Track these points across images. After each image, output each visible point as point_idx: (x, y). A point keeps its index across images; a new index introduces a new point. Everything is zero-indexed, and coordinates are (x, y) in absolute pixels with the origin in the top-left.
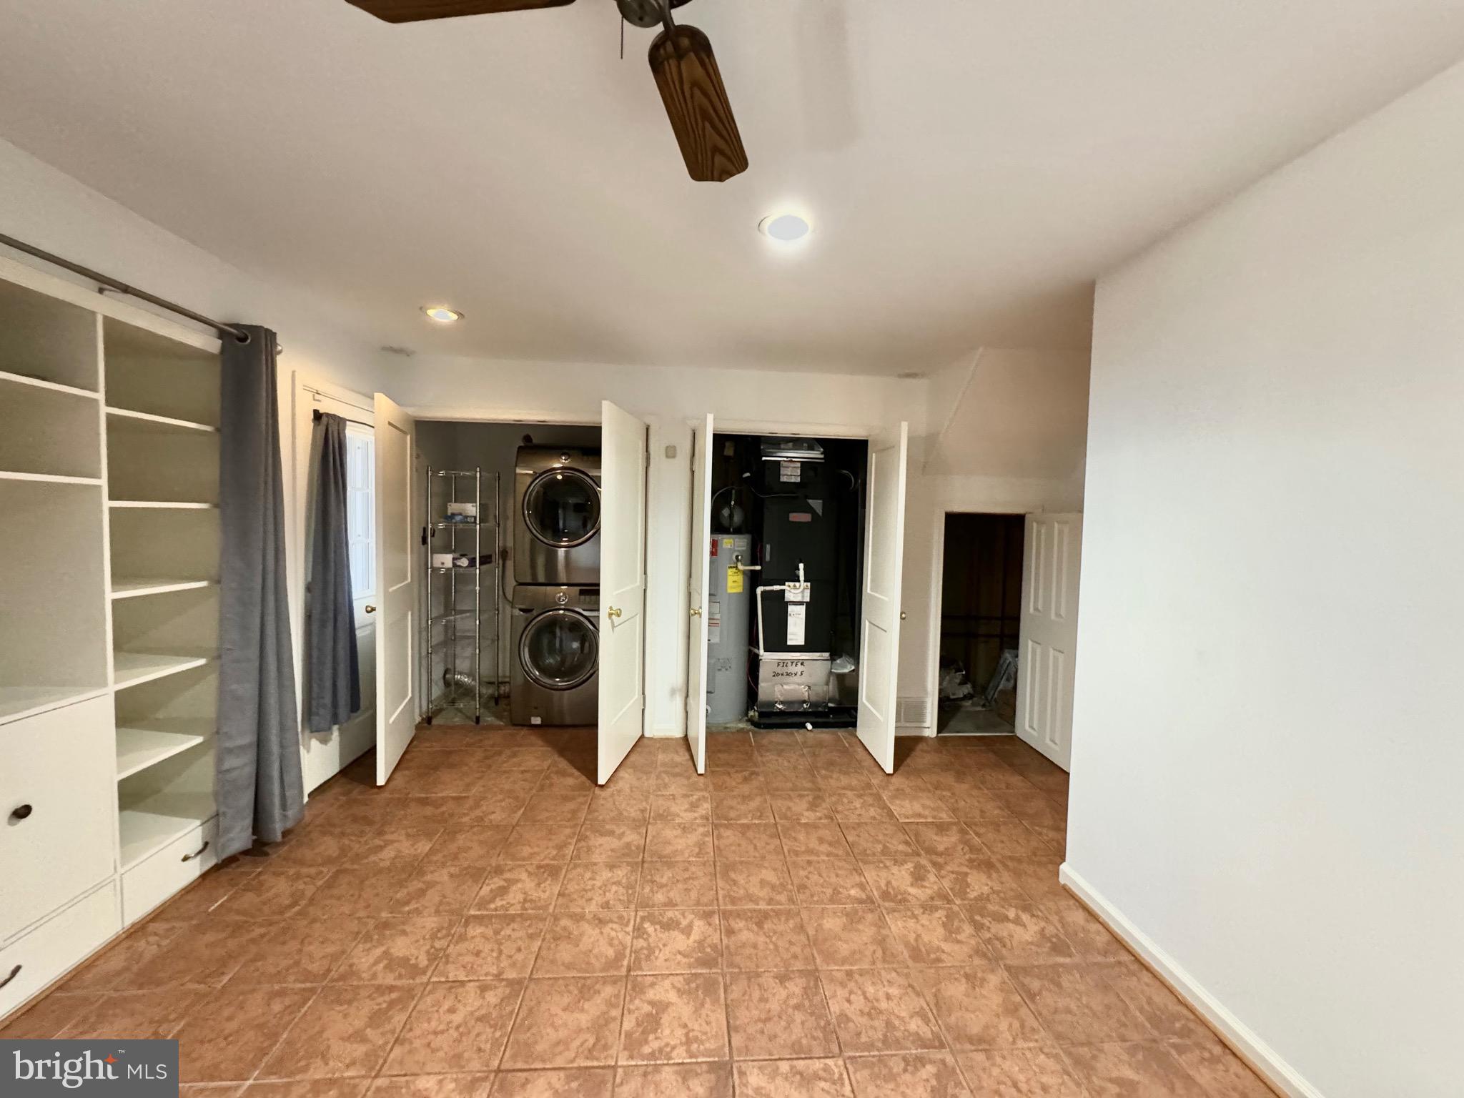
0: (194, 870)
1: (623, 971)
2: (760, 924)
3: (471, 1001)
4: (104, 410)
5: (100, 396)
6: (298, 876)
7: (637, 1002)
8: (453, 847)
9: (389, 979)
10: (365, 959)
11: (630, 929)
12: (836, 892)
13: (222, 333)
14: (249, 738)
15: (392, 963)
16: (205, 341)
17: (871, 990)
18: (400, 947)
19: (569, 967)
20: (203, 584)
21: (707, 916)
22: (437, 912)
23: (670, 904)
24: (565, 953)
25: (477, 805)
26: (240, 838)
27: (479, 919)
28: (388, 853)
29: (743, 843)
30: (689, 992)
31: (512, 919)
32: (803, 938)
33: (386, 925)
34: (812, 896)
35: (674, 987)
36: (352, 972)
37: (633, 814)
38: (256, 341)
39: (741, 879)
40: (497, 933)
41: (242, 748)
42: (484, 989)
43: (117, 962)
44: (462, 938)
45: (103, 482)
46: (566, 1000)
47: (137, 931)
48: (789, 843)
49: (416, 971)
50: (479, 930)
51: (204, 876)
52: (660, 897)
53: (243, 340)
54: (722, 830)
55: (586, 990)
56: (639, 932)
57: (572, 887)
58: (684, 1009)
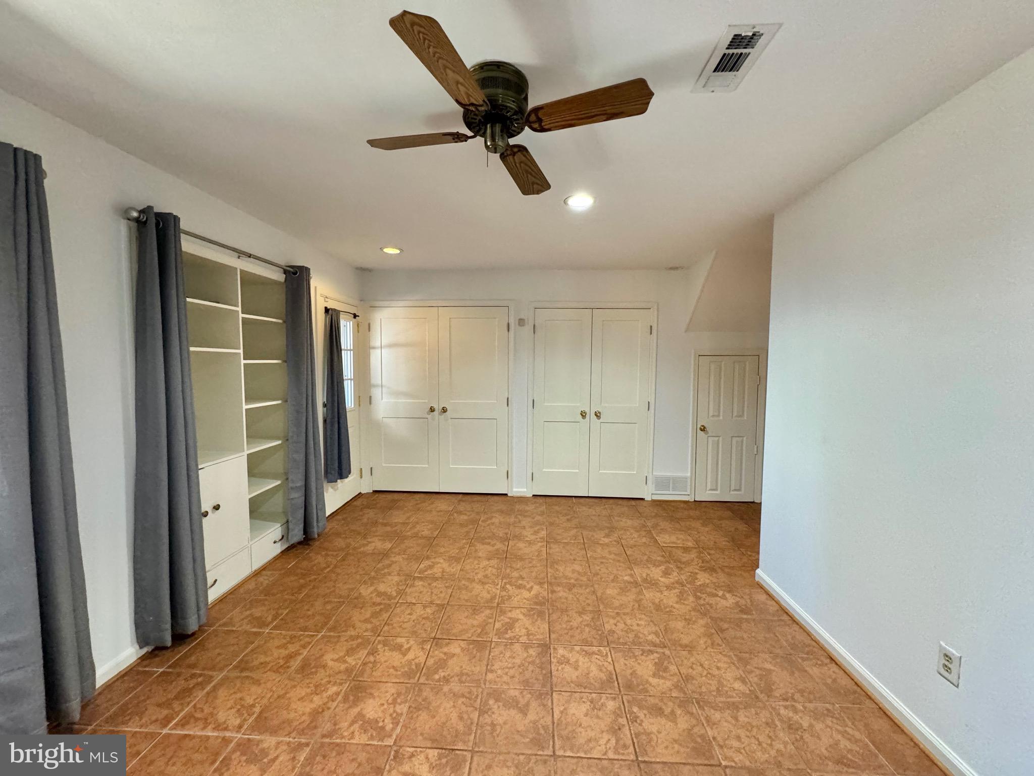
0: (278, 549)
1: (495, 605)
2: (570, 590)
3: (419, 611)
4: (241, 315)
5: (239, 309)
6: (327, 555)
7: (502, 617)
8: (403, 546)
9: (378, 600)
10: (366, 591)
11: (499, 587)
12: (616, 577)
13: (285, 272)
14: (300, 483)
15: (379, 594)
16: (279, 277)
17: (629, 622)
18: (382, 588)
19: (467, 601)
20: (279, 402)
21: (541, 584)
22: (399, 575)
23: (522, 578)
24: (465, 595)
25: (414, 527)
26: (297, 535)
27: (421, 579)
28: (370, 548)
29: (564, 552)
30: (529, 616)
31: (436, 579)
32: (594, 597)
33: (374, 578)
34: (601, 578)
35: (521, 612)
36: (360, 596)
37: (501, 535)
38: (301, 272)
39: (561, 569)
40: (430, 584)
41: (299, 487)
42: (425, 607)
43: (251, 585)
44: (413, 586)
45: (241, 351)
46: (466, 614)
47: (257, 574)
48: (591, 553)
49: (390, 597)
50: (421, 583)
51: (282, 552)
52: (515, 574)
53: (295, 273)
54: (552, 545)
55: (475, 610)
56: (503, 588)
57: (468, 567)
58: (526, 622)
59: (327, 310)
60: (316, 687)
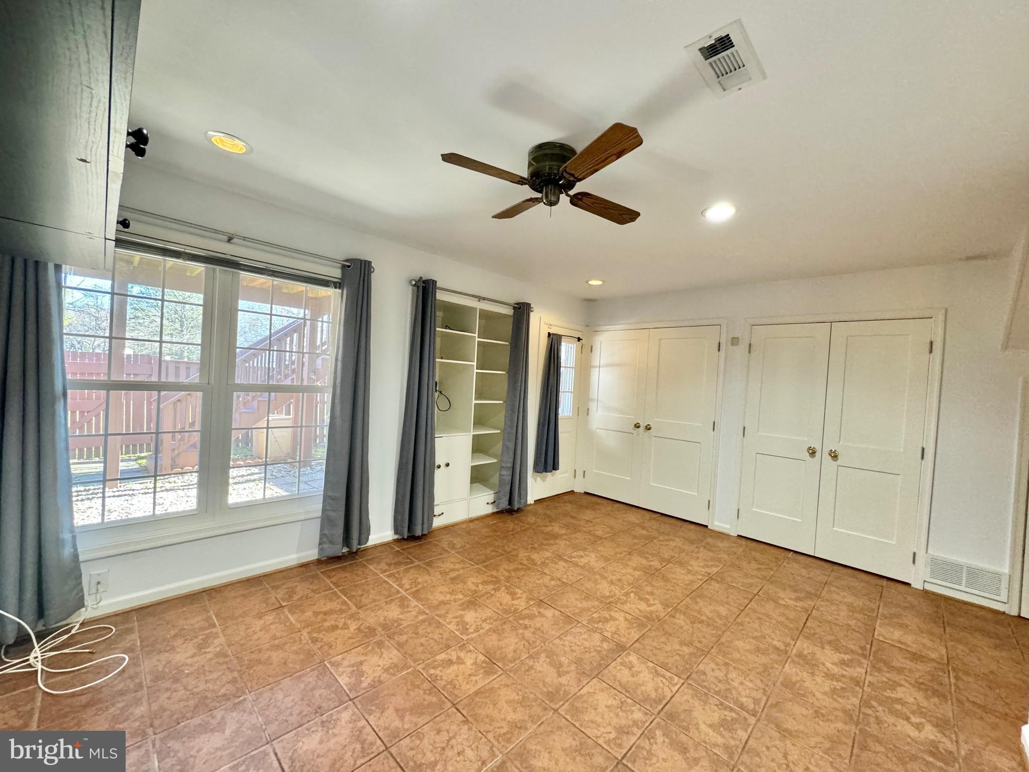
0: (490, 509)
1: (608, 602)
2: (692, 623)
3: (546, 580)
4: (477, 339)
5: (476, 335)
6: (517, 524)
7: (605, 612)
8: (573, 536)
9: (526, 562)
10: (522, 554)
11: (623, 592)
12: (763, 637)
13: (514, 308)
14: (510, 465)
15: (529, 559)
16: (509, 311)
17: (733, 675)
18: (535, 556)
19: (587, 589)
20: (501, 402)
21: (666, 606)
22: (553, 553)
23: (652, 594)
24: (589, 585)
25: (594, 526)
26: (504, 504)
27: (566, 561)
28: (550, 529)
29: (722, 592)
30: (630, 622)
31: (578, 566)
32: (714, 640)
33: (534, 548)
35: (625, 617)
36: (517, 556)
37: (666, 556)
38: (524, 307)
39: (702, 604)
40: (569, 567)
41: (508, 468)
42: (552, 579)
43: (464, 526)
44: (556, 563)
45: (475, 364)
46: (578, 597)
47: (472, 521)
48: (755, 605)
49: (535, 564)
50: (563, 564)
51: (493, 513)
52: (649, 589)
53: (520, 308)
54: (713, 582)
55: (587, 598)
56: (627, 594)
57: (610, 568)
58: (623, 625)
59: (549, 334)
60: (453, 590)
